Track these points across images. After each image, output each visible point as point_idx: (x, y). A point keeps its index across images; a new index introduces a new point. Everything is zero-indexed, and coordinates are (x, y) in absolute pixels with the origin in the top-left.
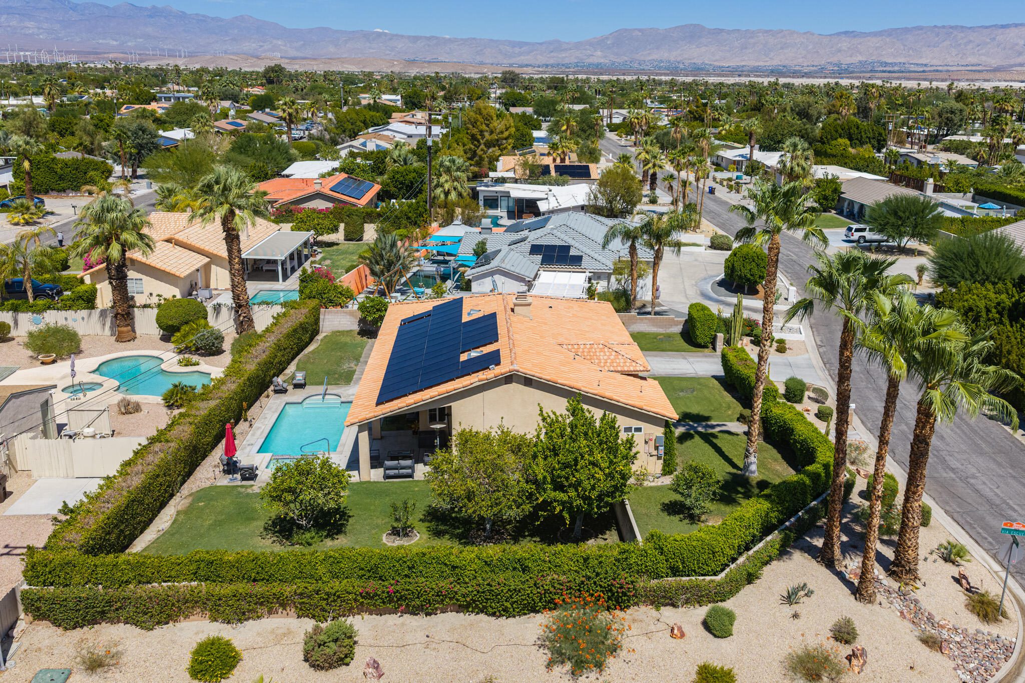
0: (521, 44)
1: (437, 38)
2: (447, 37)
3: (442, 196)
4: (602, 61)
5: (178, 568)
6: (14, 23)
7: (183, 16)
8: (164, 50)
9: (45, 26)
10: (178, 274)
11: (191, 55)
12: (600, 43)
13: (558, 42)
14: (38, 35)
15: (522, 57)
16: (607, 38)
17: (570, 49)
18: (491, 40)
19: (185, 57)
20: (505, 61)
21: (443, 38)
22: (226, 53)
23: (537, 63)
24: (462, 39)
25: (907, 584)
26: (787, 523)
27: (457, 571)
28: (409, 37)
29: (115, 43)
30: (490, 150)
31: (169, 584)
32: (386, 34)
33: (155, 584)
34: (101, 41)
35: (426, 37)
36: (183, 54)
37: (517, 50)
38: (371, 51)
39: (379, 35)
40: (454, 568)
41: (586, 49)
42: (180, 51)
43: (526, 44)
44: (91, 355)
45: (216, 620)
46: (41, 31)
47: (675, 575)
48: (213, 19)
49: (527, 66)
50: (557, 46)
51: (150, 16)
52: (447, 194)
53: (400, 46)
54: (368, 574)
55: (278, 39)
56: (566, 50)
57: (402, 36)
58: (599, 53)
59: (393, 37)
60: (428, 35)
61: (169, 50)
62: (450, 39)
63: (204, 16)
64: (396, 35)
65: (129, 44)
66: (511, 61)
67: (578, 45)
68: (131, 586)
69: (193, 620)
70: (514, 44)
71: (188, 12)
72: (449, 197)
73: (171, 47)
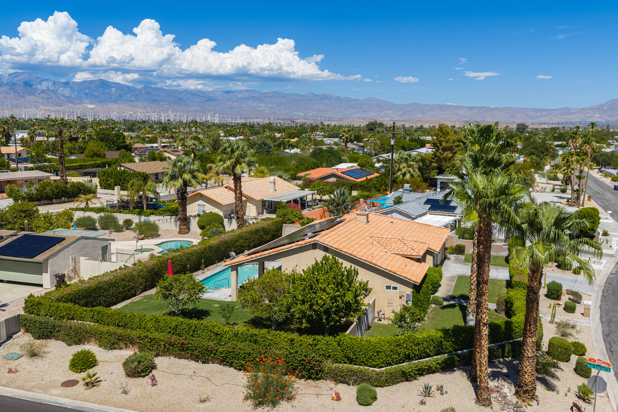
0: (541, 110)
1: (485, 107)
2: (492, 107)
3: (401, 176)
4: (599, 120)
5: (85, 313)
6: (255, 105)
7: (339, 99)
8: (326, 117)
9: (269, 106)
10: (221, 203)
11: (340, 120)
12: (599, 108)
13: (568, 108)
14: (265, 110)
15: (542, 119)
16: (604, 105)
17: (576, 113)
18: (522, 108)
19: (337, 121)
20: (530, 121)
21: (490, 108)
22: (359, 118)
23: (552, 122)
24: (502, 108)
25: (524, 401)
26: (459, 352)
27: (219, 337)
28: (467, 107)
29: (302, 114)
30: (445, 153)
31: (82, 322)
32: (453, 106)
33: (75, 321)
34: (295, 113)
35: (478, 107)
36: (336, 119)
37: (538, 114)
38: (443, 116)
39: (449, 106)
40: (217, 334)
41: (588, 113)
42: (334, 118)
43: (545, 110)
44: (162, 238)
45: (101, 347)
46: (267, 108)
47: (351, 363)
48: (354, 100)
49: (544, 124)
50: (567, 111)
51: (321, 99)
52: (404, 175)
53: (461, 113)
54: (172, 331)
55: (389, 110)
56: (573, 113)
57: (463, 107)
58: (597, 115)
59: (457, 107)
60: (480, 106)
61: (329, 117)
62: (493, 108)
63: (349, 98)
64: (460, 106)
65: (309, 114)
66: (534, 121)
67: (582, 110)
68: (65, 320)
69: (91, 345)
70: (536, 110)
71: (342, 96)
72: (405, 178)
73: (330, 116)
